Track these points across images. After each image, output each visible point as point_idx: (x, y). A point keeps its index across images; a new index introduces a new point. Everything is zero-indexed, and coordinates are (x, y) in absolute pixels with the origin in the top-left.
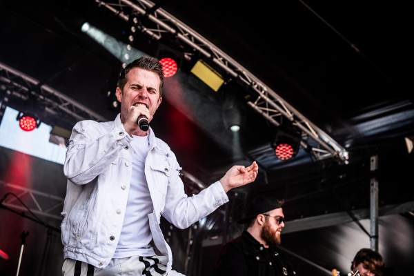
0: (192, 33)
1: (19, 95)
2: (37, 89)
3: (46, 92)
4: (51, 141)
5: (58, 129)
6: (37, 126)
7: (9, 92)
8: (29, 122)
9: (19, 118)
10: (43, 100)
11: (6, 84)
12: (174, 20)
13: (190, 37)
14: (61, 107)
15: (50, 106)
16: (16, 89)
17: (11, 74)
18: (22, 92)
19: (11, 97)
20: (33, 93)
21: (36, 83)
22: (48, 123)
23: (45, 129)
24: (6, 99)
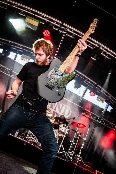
0: (113, 53)
1: (91, 86)
2: (96, 86)
3: (98, 87)
4: (97, 100)
5: (99, 97)
6: (95, 95)
7: (89, 85)
8: (93, 94)
9: (90, 92)
10: (97, 89)
11: (88, 83)
12: (107, 48)
13: (112, 54)
14: (101, 91)
15: (98, 90)
16: (91, 85)
17: (90, 81)
18: (92, 86)
19: (89, 87)
20: (95, 86)
21: (96, 84)
22: (97, 95)
23: (96, 96)
24: (88, 87)
